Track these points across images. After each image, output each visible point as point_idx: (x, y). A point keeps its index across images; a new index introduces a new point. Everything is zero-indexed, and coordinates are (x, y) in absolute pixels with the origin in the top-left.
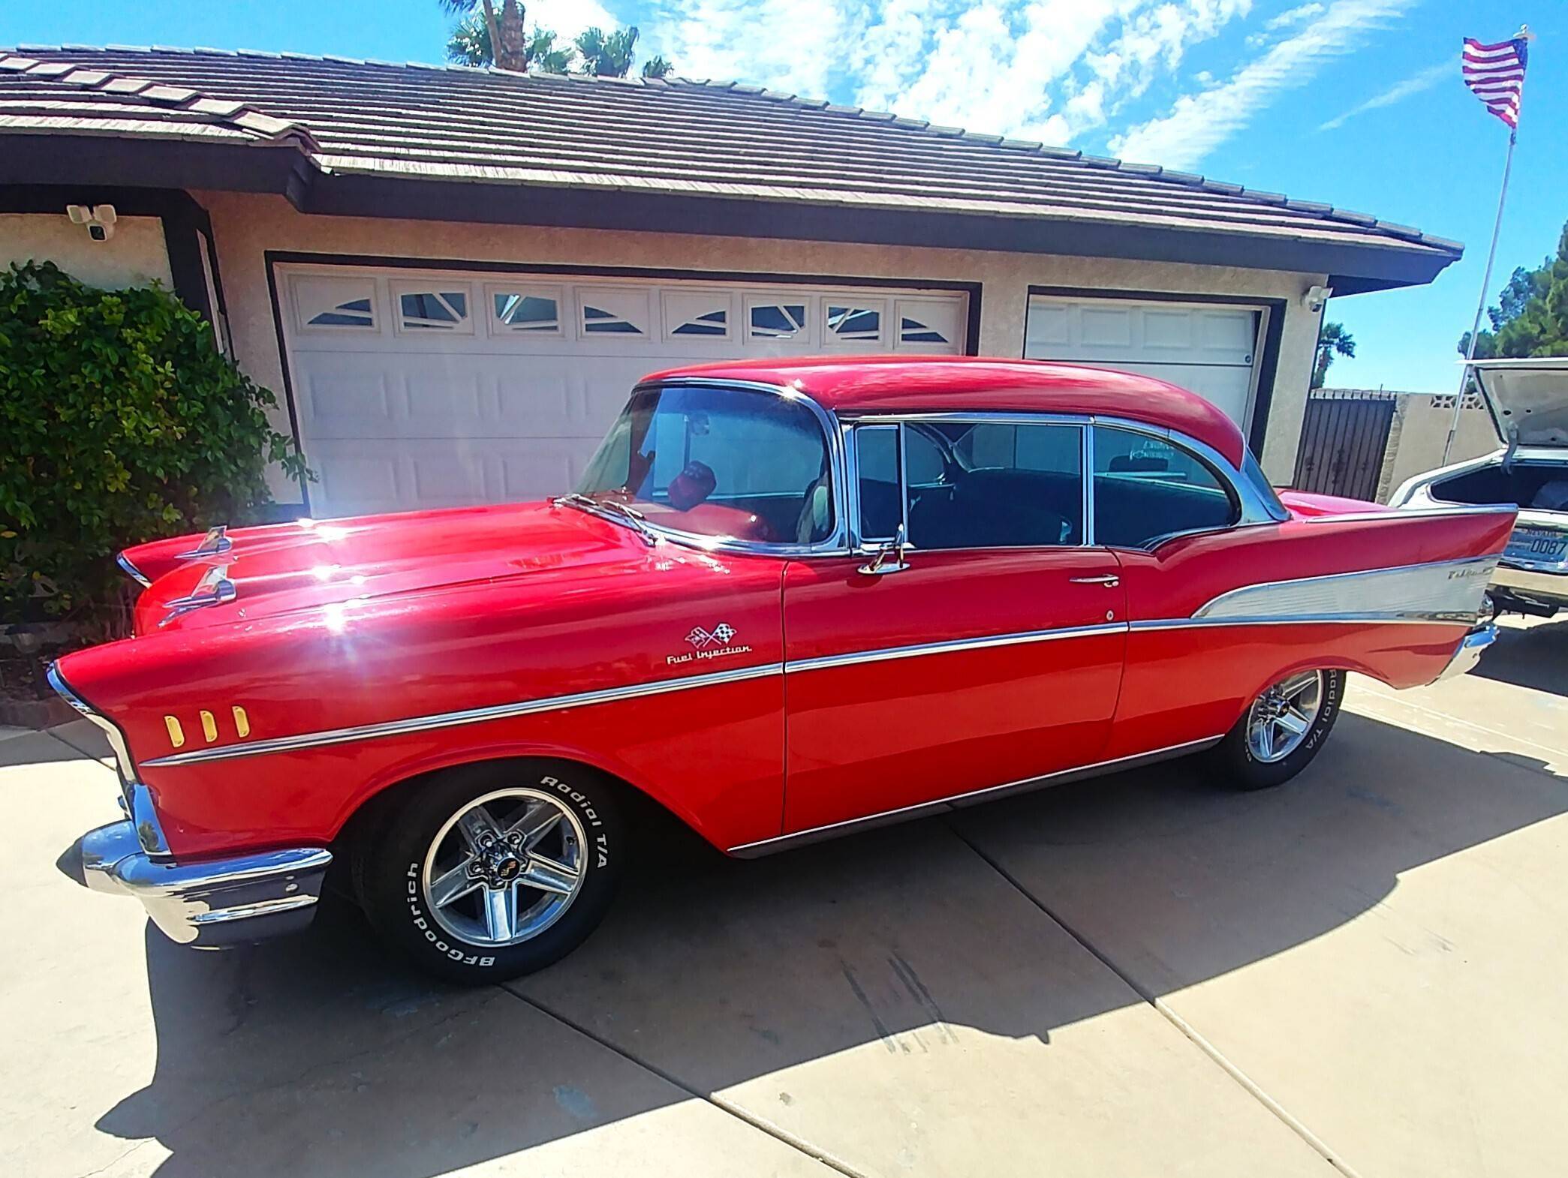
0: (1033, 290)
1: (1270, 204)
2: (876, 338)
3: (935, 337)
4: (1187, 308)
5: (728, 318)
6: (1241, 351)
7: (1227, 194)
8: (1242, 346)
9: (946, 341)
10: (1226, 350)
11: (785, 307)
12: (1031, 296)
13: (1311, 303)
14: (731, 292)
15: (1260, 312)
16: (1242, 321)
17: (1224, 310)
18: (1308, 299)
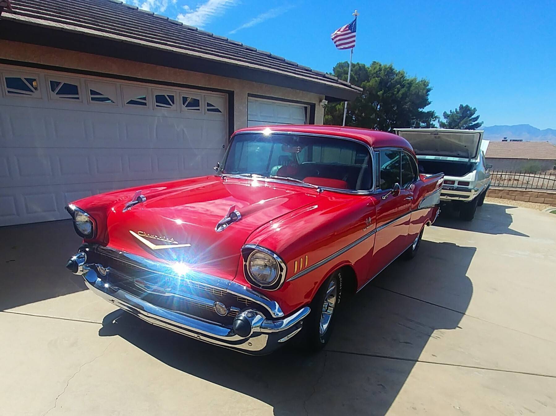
0: (249, 95)
1: (307, 70)
2: (199, 110)
3: (217, 110)
4: (287, 104)
5: (147, 99)
6: (302, 120)
7: (293, 65)
8: (302, 118)
9: (221, 112)
10: (299, 119)
11: (167, 95)
12: (249, 97)
13: (322, 105)
14: (148, 88)
15: (307, 107)
16: (302, 110)
17: (297, 106)
18: (321, 104)
